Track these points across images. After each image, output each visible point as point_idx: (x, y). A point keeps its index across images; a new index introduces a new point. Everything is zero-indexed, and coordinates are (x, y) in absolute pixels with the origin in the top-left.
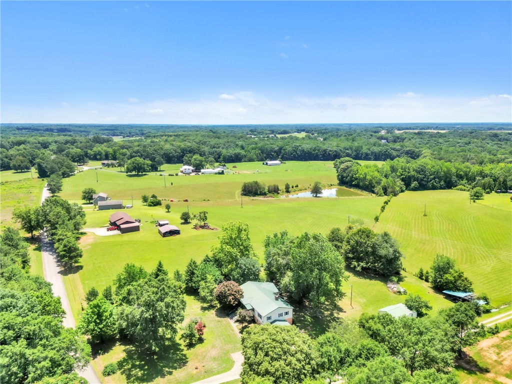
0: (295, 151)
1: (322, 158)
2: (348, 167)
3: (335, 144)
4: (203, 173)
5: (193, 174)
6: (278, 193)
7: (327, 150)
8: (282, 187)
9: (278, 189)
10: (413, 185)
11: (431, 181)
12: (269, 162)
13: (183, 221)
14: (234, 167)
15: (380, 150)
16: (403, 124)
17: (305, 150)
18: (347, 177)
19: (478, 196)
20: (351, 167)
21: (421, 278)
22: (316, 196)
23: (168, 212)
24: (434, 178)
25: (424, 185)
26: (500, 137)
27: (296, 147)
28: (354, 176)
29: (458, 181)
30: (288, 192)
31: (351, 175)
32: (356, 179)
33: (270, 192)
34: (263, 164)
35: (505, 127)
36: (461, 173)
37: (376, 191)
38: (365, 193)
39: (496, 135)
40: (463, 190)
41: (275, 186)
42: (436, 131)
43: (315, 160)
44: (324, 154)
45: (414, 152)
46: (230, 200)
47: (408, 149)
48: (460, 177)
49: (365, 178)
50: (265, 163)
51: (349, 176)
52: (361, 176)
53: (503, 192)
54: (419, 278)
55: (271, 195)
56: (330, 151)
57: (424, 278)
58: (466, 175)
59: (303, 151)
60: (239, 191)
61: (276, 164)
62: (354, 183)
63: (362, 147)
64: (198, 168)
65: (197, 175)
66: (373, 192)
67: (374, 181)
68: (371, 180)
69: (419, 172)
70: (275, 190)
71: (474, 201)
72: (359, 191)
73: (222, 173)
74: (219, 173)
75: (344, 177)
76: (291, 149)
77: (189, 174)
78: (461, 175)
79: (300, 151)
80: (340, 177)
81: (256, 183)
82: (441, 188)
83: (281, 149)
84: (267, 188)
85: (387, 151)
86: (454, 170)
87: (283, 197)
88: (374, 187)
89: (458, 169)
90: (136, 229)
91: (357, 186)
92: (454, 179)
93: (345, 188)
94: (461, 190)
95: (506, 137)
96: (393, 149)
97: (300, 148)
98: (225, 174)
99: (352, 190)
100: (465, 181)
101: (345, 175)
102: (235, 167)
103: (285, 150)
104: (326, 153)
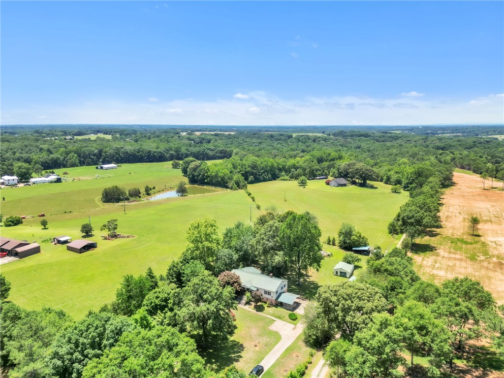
0: (116, 153)
1: (147, 160)
2: (197, 167)
3: (154, 145)
4: (34, 183)
5: (22, 185)
6: (140, 197)
7: (151, 151)
8: (142, 190)
9: (140, 193)
10: (250, 179)
11: (262, 174)
12: (105, 166)
13: (84, 234)
14: (64, 174)
15: (198, 150)
16: (197, 126)
17: (129, 152)
18: (198, 176)
19: (304, 183)
20: (200, 166)
21: (329, 244)
22: (182, 196)
23: (45, 229)
24: (264, 172)
25: (258, 178)
26: (275, 138)
27: (118, 149)
28: (206, 174)
29: (280, 173)
30: (148, 194)
31: (202, 173)
32: (208, 177)
33: (131, 195)
34: (97, 168)
35: (269, 129)
36: (281, 167)
37: (230, 186)
38: (219, 189)
39: (272, 136)
40: (285, 180)
41: (135, 189)
42: (227, 133)
43: (140, 162)
44: (149, 156)
45: (226, 151)
46: (96, 209)
47: (221, 149)
48: (280, 170)
49: (216, 176)
50: (99, 167)
51: (200, 174)
52: (213, 174)
53: (313, 179)
54: (328, 244)
55: (134, 199)
56: (155, 152)
57: (331, 243)
58: (284, 167)
59: (127, 153)
60: (98, 198)
61: (112, 168)
62: (206, 181)
63: (180, 147)
64: (24, 177)
65: (26, 186)
66: (227, 187)
67: (226, 178)
68: (223, 177)
69: (253, 168)
70: (136, 194)
71: (304, 187)
72: (213, 188)
73: (59, 180)
74: (56, 182)
75: (195, 176)
76: (111, 151)
77: (15, 185)
78: (280, 168)
79: (124, 153)
80: (191, 176)
81: (116, 187)
82: (270, 180)
83: (100, 151)
84: (127, 193)
85: (204, 151)
86: (276, 165)
87: (144, 200)
88: (227, 183)
89: (278, 164)
90: (37, 250)
91: (209, 184)
92: (277, 172)
93: (197, 186)
94: (284, 180)
95: (279, 138)
96: (209, 149)
97: (123, 150)
98: (63, 181)
99: (205, 187)
100: (283, 173)
101: (196, 174)
102: (67, 174)
103: (105, 152)
104: (150, 154)
